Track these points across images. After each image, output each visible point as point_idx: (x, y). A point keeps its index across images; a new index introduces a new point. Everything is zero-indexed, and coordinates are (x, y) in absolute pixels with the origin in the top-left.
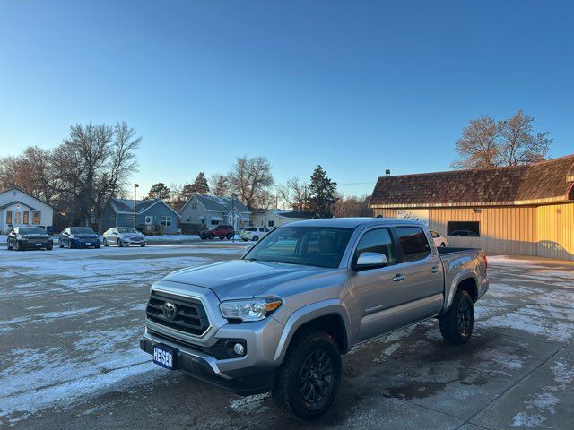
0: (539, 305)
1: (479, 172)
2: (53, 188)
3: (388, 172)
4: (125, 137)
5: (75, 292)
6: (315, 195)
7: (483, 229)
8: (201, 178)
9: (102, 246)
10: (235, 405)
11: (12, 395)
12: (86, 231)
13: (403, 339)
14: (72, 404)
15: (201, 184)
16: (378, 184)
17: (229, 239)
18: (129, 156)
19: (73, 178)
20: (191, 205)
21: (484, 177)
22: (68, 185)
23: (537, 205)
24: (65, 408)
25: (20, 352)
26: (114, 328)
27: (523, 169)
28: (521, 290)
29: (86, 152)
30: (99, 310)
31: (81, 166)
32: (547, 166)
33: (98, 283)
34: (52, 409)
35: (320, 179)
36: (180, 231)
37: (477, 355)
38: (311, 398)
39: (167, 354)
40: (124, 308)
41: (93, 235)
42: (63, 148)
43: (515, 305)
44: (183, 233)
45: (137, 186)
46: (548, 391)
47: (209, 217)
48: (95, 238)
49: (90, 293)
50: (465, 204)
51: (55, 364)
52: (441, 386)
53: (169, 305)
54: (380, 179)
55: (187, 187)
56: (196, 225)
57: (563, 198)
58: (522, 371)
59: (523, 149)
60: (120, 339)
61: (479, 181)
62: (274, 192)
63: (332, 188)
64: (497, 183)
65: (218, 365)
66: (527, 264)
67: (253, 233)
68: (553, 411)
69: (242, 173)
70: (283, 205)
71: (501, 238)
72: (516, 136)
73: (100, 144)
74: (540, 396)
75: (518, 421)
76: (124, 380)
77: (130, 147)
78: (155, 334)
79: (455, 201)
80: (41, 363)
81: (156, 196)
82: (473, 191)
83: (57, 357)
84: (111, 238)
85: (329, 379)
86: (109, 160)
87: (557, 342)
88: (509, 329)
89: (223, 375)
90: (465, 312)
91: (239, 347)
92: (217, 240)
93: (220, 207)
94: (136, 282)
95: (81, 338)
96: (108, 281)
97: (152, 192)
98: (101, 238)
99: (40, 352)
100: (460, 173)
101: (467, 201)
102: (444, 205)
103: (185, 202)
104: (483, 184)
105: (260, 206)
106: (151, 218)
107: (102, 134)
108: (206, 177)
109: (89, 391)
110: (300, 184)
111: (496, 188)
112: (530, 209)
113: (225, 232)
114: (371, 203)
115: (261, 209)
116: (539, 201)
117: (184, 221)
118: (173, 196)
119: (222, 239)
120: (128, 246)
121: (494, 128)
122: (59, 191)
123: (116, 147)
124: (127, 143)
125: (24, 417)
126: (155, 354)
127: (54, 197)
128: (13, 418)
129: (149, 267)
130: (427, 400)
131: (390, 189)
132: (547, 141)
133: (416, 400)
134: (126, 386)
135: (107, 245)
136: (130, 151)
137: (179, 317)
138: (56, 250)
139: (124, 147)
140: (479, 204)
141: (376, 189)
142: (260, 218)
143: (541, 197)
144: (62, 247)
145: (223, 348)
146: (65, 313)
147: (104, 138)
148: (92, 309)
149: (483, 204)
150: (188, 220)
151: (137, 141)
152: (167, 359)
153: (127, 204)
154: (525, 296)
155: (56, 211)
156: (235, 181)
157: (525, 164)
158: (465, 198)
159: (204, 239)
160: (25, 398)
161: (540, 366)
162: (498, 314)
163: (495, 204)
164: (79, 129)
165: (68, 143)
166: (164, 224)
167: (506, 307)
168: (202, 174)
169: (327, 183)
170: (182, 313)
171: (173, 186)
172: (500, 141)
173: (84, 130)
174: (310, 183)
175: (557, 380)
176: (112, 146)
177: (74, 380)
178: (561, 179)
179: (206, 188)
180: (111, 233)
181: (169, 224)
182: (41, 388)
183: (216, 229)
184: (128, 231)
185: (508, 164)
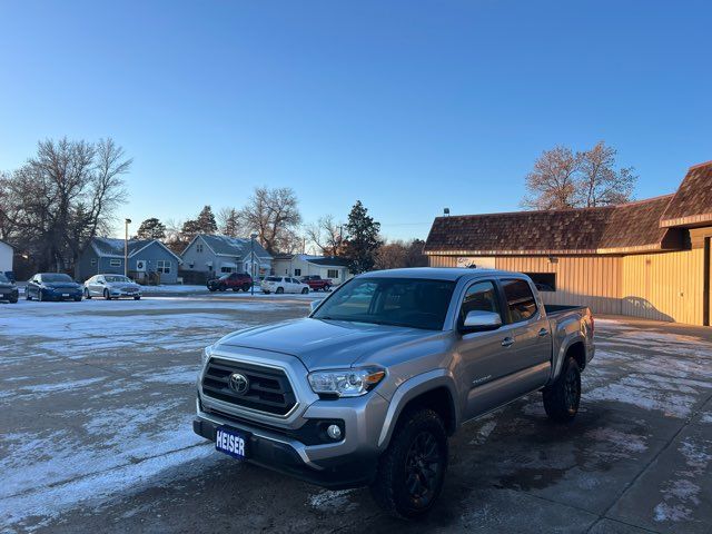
0: (643, 374)
1: (556, 213)
2: (13, 221)
3: (447, 211)
4: (110, 158)
5: (65, 359)
6: (354, 237)
7: (560, 283)
8: (207, 211)
9: (84, 298)
10: (316, 501)
11: (17, 495)
12: (63, 280)
13: (498, 417)
14: (103, 505)
15: (206, 220)
16: (434, 226)
17: (245, 291)
18: (116, 183)
19: (41, 210)
20: (195, 247)
21: (562, 220)
22: (33, 218)
23: (623, 255)
24: (96, 511)
25: (14, 437)
26: (131, 405)
27: (607, 211)
28: (616, 356)
29: (59, 176)
30: (104, 382)
31: (51, 194)
32: (636, 207)
33: (92, 347)
34: (78, 511)
35: (359, 218)
36: (181, 280)
37: (590, 434)
38: (416, 491)
39: (237, 439)
40: (136, 378)
41: (73, 284)
42: (28, 170)
43: (616, 374)
44: (185, 283)
45: (129, 221)
46: (683, 477)
47: (219, 263)
48: (76, 287)
49: (86, 359)
50: (539, 252)
51: (65, 453)
52: (559, 474)
53: (238, 376)
54: (437, 220)
55: (189, 224)
56: (202, 273)
57: (656, 246)
58: (646, 454)
59: (603, 187)
60: (143, 419)
61: (556, 224)
62: (300, 231)
63: (374, 229)
64: (577, 227)
65: (307, 452)
66: (614, 325)
67: (277, 284)
68: (697, 502)
69: (260, 208)
70: (312, 249)
71: (581, 293)
72: (595, 171)
73: (78, 166)
74: (676, 483)
75: (661, 514)
76: (163, 472)
77: (117, 171)
78: (214, 413)
79: (526, 248)
80: (46, 451)
81: (148, 234)
82: (549, 236)
83: (65, 443)
84: (94, 288)
85: (434, 467)
86: (89, 187)
87: (677, 419)
88: (616, 402)
89: (312, 465)
90: (572, 383)
91: (334, 430)
92: (229, 292)
93: (233, 250)
94: (143, 345)
95: (90, 419)
96: (105, 344)
97: (142, 230)
98: (82, 288)
99: (41, 437)
100: (534, 215)
101: (541, 248)
102: (515, 252)
103: (186, 244)
104: (561, 228)
105: (282, 250)
106: (144, 263)
107: (80, 152)
108: (213, 211)
109: (121, 487)
110: (335, 223)
111: (576, 234)
112: (615, 259)
113: (240, 283)
114: (426, 249)
115: (283, 254)
116: (627, 250)
117: (186, 268)
118: (170, 235)
119: (236, 291)
120: (116, 298)
121: (570, 161)
122: (21, 226)
123: (98, 171)
124: (113, 167)
125: (44, 523)
126: (219, 439)
127: (14, 234)
128: (28, 525)
129: (153, 327)
130: (548, 491)
131: (449, 232)
132: (631, 178)
133: (535, 492)
134: (168, 480)
135: (89, 298)
136: (117, 176)
137: (252, 392)
138: (22, 303)
139: (110, 171)
140: (556, 252)
141: (432, 231)
142: (284, 265)
143: (629, 244)
144: (29, 299)
145: (314, 430)
146: (60, 386)
147: (83, 158)
148: (96, 380)
149: (561, 252)
150: (192, 266)
151: (126, 164)
152: (237, 445)
153: (112, 244)
154: (623, 363)
155: (18, 251)
156: (252, 218)
157: (606, 205)
158: (539, 244)
159: (213, 290)
160: (37, 498)
161: (666, 447)
162: (599, 385)
163: (575, 252)
164: (50, 146)
165: (34, 164)
166: (161, 270)
167: (606, 376)
168: (208, 208)
169: (369, 222)
170: (256, 386)
171: (171, 222)
172: (578, 177)
173: (56, 148)
174: (348, 222)
175: (690, 463)
176: (94, 169)
177: (97, 473)
178: (652, 225)
179: (213, 226)
180: (93, 282)
181: (167, 271)
182: (56, 484)
183: (229, 279)
184: (118, 279)
185: (586, 205)
